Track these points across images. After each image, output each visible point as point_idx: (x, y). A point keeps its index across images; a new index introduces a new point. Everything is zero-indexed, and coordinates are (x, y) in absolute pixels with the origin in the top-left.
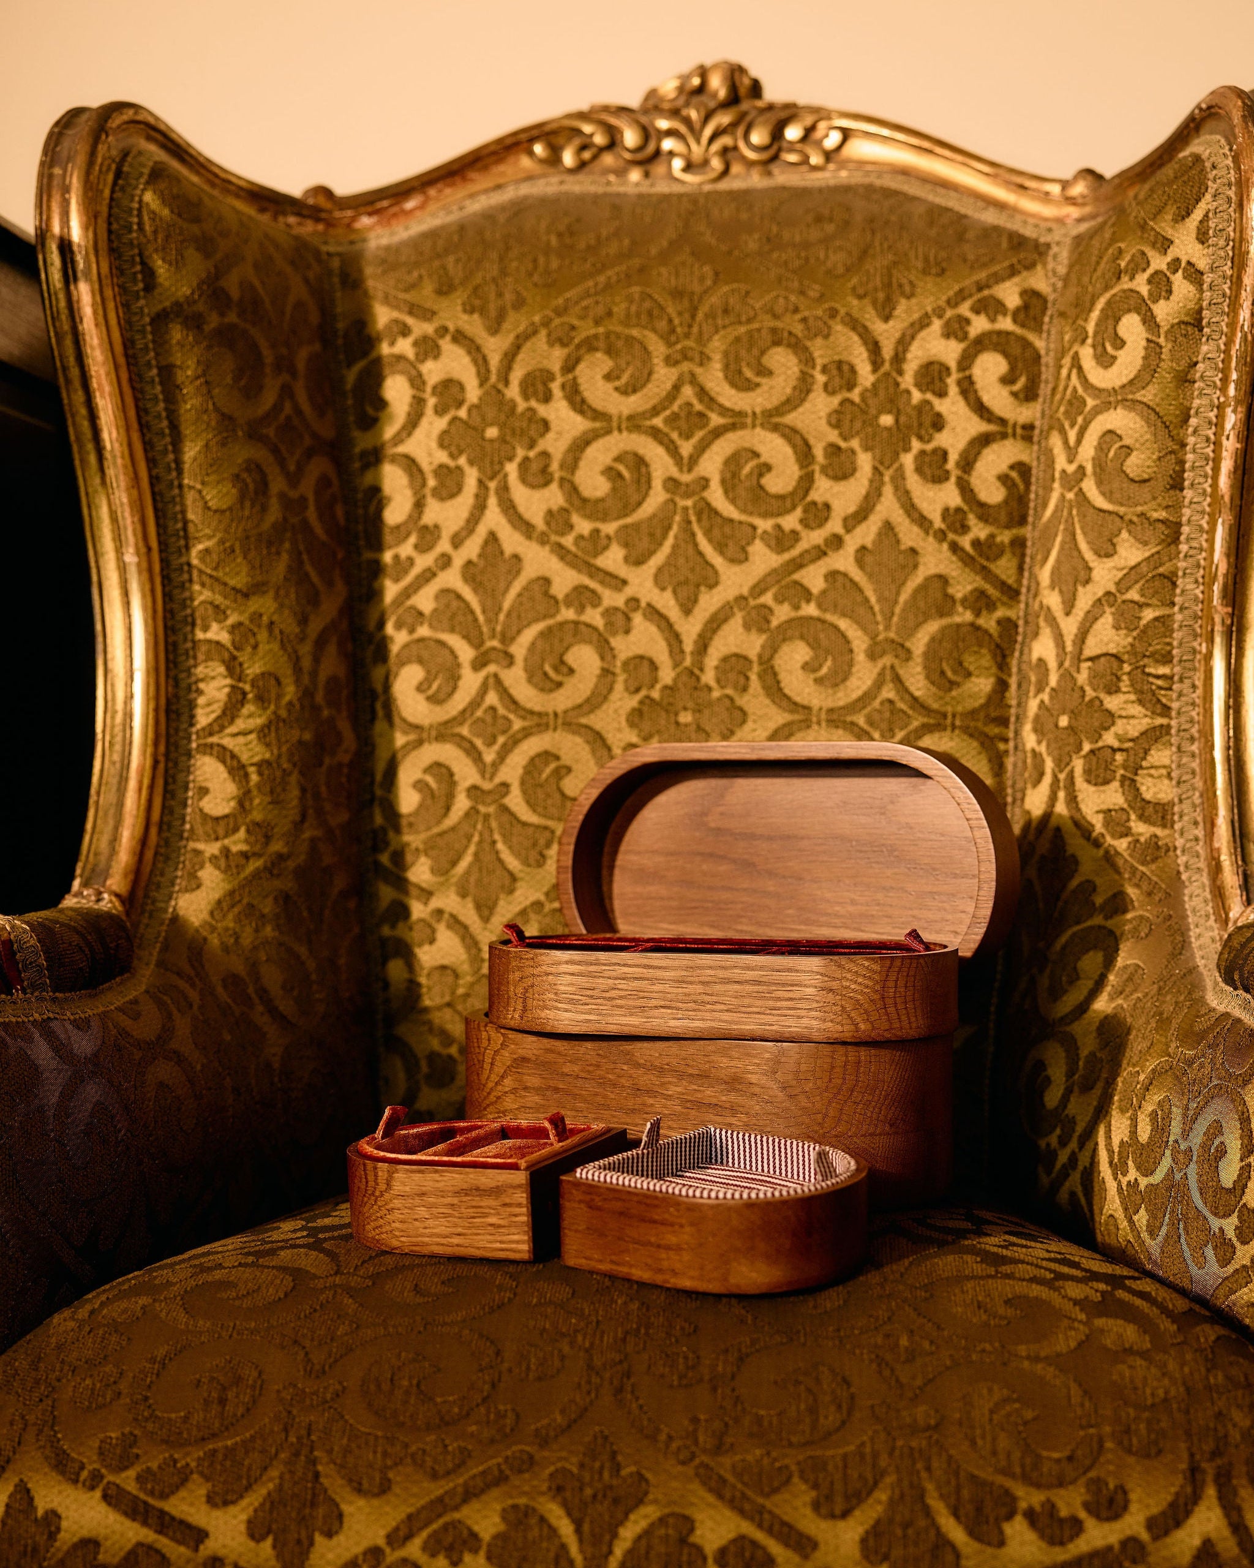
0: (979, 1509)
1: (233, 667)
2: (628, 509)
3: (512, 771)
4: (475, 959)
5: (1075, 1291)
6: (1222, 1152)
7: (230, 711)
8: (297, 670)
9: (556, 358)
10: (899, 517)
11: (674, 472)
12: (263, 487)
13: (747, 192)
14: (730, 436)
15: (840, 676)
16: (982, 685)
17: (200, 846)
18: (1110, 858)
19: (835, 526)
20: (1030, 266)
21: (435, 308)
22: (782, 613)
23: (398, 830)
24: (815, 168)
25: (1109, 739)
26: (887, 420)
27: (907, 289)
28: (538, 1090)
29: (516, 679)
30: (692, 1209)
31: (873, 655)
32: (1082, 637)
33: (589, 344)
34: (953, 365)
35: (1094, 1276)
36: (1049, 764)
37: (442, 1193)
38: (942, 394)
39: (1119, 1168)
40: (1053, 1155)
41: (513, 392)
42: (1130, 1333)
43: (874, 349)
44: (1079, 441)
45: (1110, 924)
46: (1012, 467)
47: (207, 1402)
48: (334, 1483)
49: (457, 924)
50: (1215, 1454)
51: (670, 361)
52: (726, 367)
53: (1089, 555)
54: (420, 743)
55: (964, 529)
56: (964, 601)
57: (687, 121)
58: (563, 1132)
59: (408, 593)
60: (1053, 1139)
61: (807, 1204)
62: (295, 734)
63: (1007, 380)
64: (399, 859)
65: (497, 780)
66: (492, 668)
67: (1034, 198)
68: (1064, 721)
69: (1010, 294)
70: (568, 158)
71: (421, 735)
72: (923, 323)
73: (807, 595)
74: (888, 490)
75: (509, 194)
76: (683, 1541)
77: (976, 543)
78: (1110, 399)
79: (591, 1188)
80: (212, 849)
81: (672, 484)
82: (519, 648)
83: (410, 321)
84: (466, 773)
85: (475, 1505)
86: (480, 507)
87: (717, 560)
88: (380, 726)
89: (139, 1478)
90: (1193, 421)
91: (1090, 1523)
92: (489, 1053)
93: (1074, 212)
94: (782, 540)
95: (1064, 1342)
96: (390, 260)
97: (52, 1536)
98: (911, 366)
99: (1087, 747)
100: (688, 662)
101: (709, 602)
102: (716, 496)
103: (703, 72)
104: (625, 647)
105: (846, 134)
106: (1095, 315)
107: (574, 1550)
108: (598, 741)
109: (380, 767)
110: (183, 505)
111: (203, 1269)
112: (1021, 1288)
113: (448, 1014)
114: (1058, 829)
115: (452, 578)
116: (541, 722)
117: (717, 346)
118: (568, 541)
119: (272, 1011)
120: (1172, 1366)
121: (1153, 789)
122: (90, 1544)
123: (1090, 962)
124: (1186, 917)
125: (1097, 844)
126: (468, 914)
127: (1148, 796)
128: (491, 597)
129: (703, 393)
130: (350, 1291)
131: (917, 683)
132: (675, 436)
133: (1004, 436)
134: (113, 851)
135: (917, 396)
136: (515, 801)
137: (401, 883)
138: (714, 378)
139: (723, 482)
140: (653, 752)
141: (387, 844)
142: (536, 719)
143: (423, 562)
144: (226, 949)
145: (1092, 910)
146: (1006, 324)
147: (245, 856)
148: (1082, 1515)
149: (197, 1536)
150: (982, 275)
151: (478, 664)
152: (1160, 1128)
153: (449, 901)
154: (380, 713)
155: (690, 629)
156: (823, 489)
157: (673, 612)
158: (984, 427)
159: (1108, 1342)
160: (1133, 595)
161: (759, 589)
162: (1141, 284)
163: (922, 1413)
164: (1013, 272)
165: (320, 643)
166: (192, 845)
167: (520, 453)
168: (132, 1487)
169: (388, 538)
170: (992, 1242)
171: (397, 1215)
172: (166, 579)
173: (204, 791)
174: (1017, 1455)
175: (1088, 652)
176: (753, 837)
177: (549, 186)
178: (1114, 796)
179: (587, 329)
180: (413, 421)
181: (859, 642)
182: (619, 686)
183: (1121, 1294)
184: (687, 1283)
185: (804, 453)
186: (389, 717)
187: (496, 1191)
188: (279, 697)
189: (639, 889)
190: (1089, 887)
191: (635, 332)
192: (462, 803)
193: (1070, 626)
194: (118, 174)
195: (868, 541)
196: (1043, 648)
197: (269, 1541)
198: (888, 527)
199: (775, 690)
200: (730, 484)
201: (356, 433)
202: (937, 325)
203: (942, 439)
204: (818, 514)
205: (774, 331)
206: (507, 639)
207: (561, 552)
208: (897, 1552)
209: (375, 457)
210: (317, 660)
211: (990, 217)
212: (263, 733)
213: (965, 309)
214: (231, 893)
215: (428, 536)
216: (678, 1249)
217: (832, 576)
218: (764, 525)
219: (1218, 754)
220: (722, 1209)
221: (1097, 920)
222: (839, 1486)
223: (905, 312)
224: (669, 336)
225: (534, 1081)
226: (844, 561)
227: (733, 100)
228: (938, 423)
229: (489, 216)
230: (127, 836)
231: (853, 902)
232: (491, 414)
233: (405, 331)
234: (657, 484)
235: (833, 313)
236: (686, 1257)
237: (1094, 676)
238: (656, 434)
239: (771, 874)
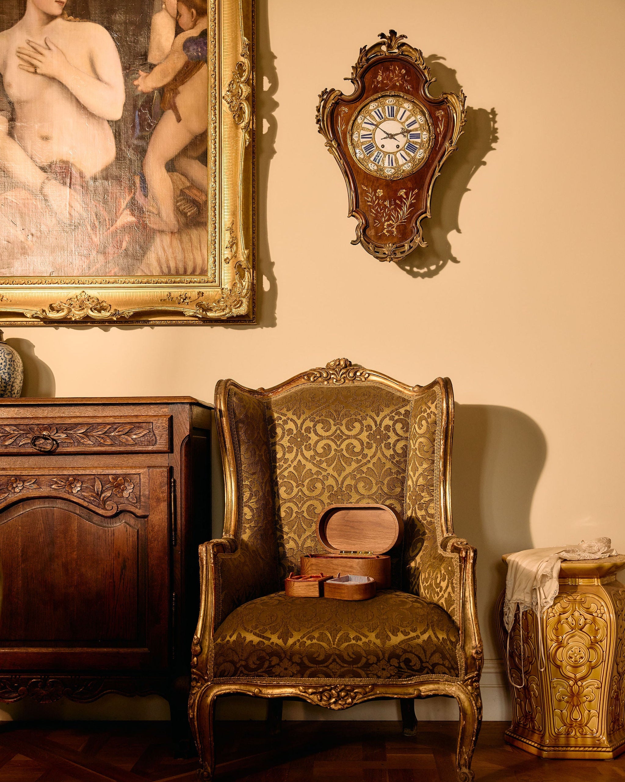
0: (394, 631)
1: (250, 489)
2: (327, 455)
3: (305, 508)
4: (298, 546)
5: (411, 599)
6: (438, 577)
7: (250, 498)
8: (262, 489)
9: (311, 424)
10: (381, 456)
11: (336, 448)
12: (255, 453)
13: (349, 388)
14: (347, 440)
15: (370, 489)
16: (398, 490)
17: (246, 525)
18: (423, 524)
19: (369, 458)
20: (406, 405)
21: (287, 414)
22: (358, 476)
23: (281, 521)
24: (363, 381)
25: (422, 501)
26: (378, 437)
27: (382, 410)
28: (316, 570)
29: (305, 489)
30: (347, 586)
31: (376, 484)
32: (417, 481)
33: (318, 422)
34: (391, 425)
35: (415, 598)
36: (411, 506)
37: (303, 586)
38: (389, 431)
39: (423, 583)
40: (413, 582)
41: (303, 431)
42: (419, 605)
43: (375, 422)
44: (415, 443)
45: (423, 537)
46: (403, 446)
47: (269, 619)
48: (291, 629)
49: (294, 540)
50: (432, 622)
51: (335, 425)
52: (346, 426)
53: (418, 466)
54: (285, 502)
55: (394, 458)
56: (394, 473)
57: (336, 371)
58: (323, 576)
59: (282, 472)
60: (412, 579)
61: (366, 585)
62: (262, 502)
63: (402, 428)
64: (281, 526)
65: (301, 510)
66: (300, 487)
67: (407, 390)
68: (414, 498)
69: (402, 411)
70: (312, 379)
71: (286, 501)
72: (385, 417)
73: (364, 473)
74: (379, 451)
75: (300, 387)
76: (347, 636)
77: (397, 461)
78: (421, 436)
79: (329, 584)
80: (248, 526)
81: (335, 450)
82: (305, 483)
83: (282, 416)
84: (295, 509)
85: (314, 632)
86: (297, 455)
87: (345, 465)
88: (276, 499)
89: (259, 631)
90: (436, 441)
91: (411, 633)
92: (306, 563)
93: (415, 394)
94: (358, 461)
95: (408, 606)
96: (277, 403)
97: (245, 640)
98: (383, 426)
99: (418, 503)
100: (340, 486)
101: (344, 474)
102: (344, 453)
103: (339, 360)
104: (327, 483)
105: (369, 375)
106: (418, 419)
107: (330, 638)
108: (322, 502)
109: (277, 507)
110: (240, 458)
111: (262, 600)
112: (401, 599)
113: (292, 558)
114: (413, 519)
115: (291, 469)
116: (310, 498)
117: (344, 422)
118: (315, 462)
119: (261, 557)
120: (425, 610)
121: (431, 511)
122: (252, 641)
123: (419, 545)
124: (436, 536)
125: (420, 522)
126: (296, 538)
127: (429, 512)
128: (300, 473)
129: (341, 431)
130: (290, 602)
131: (386, 490)
132: (336, 440)
133: (402, 439)
134: (230, 527)
135: (384, 432)
136: (305, 514)
137: (281, 531)
138: (343, 428)
139: (346, 450)
140: (334, 506)
141: (278, 523)
142: (309, 498)
143: (285, 466)
144: (252, 545)
145: (419, 535)
146: (402, 417)
147: (254, 527)
148: (410, 631)
149: (269, 639)
150: (397, 407)
151: (297, 487)
152: (429, 575)
153: (292, 535)
154: (277, 496)
155: (340, 479)
156: (366, 451)
157: (336, 476)
158: (398, 438)
159: (415, 606)
160: (426, 473)
161: (353, 471)
162: (425, 415)
163: (385, 617)
164: (403, 406)
165: (266, 484)
166: (244, 525)
167: (305, 444)
168: (258, 632)
169: (278, 461)
170: (397, 593)
171: (295, 590)
172: (237, 472)
173: (246, 514)
174: (399, 623)
175: (418, 485)
176: (353, 522)
177: (308, 386)
178: (423, 512)
179: (317, 418)
180: (282, 437)
181: (374, 482)
182: (326, 491)
183: (418, 600)
184: (346, 599)
185: (362, 444)
186: (278, 497)
187: (313, 585)
188: (259, 495)
189: (332, 532)
190: (419, 530)
191: (327, 419)
192: (294, 515)
193: (415, 479)
194: (229, 395)
195: (375, 461)
196: (410, 483)
197: (281, 639)
198: (379, 458)
199: (357, 492)
200: (347, 451)
201: (270, 439)
202: (388, 417)
203: (389, 441)
204: (365, 456)
205: (355, 419)
206: (303, 482)
207: (313, 464)
208: (381, 637)
209: (275, 444)
210: (265, 487)
211: (398, 394)
212: (256, 502)
213: (393, 414)
214: (252, 534)
215: (286, 460)
216: (344, 593)
217: (368, 468)
218: (354, 458)
219: (442, 505)
220: (352, 586)
221: (421, 537)
222: (372, 627)
223: (382, 415)
224: (334, 420)
225: (314, 568)
226: (370, 465)
227: (346, 367)
228: (389, 437)
229: (296, 393)
230: (233, 524)
231: (373, 534)
232: (299, 436)
233: (281, 419)
234: (333, 450)
235: (367, 415)
236: (346, 594)
237: (419, 489)
238: (332, 440)
239: (357, 529)
